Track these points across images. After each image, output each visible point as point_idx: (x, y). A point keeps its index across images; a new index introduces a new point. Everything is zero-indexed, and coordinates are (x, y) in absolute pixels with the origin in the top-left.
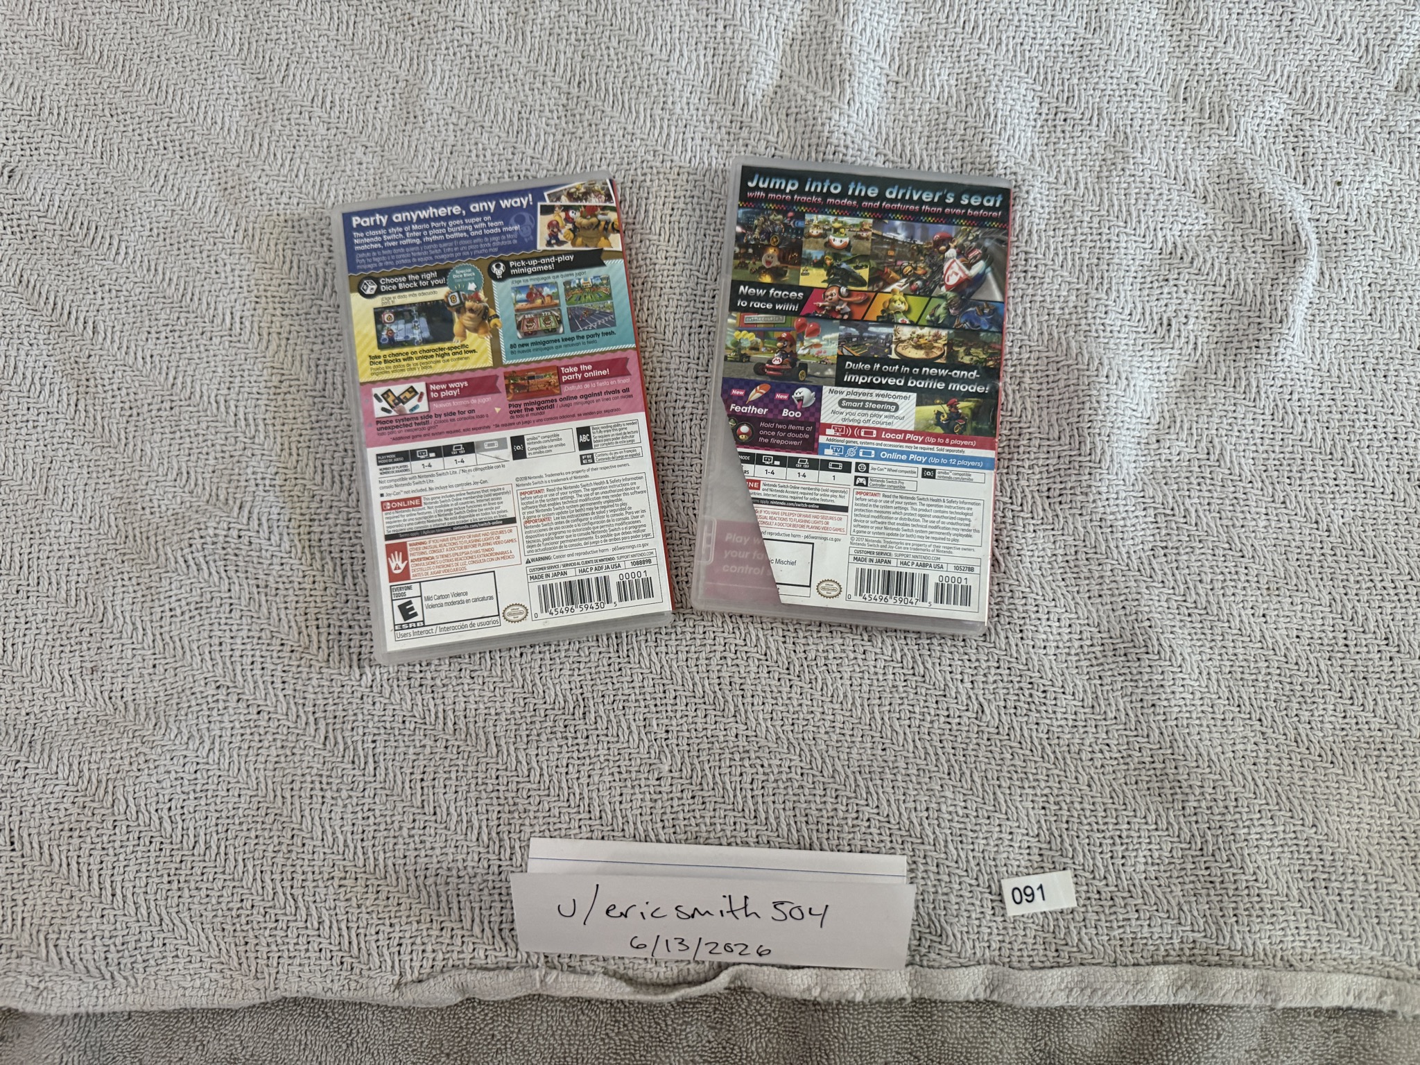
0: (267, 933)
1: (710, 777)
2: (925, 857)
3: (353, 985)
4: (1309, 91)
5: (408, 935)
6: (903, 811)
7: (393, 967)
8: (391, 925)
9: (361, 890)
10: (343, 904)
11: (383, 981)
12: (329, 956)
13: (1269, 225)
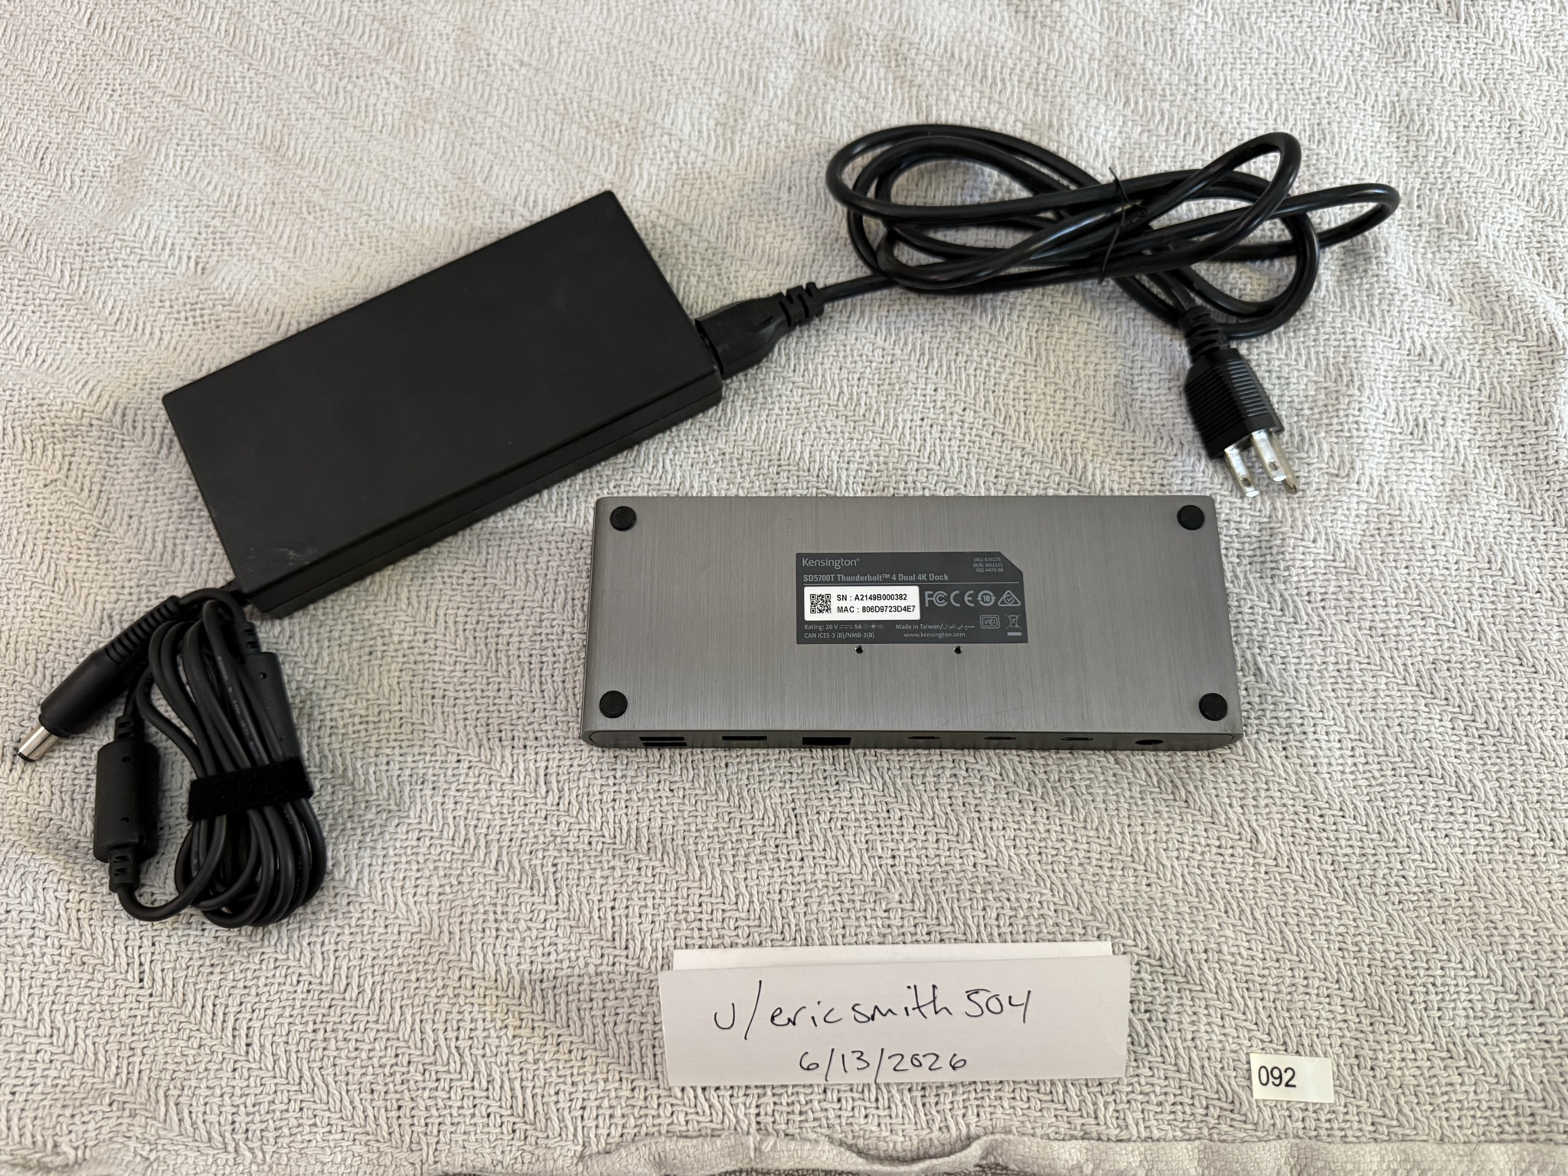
0: (426, 1094)
1: (948, 910)
2: (1206, 1008)
3: (527, 1157)
4: (1548, 199)
5: (593, 1096)
6: (1178, 952)
7: (575, 1135)
8: (573, 1084)
9: (538, 1041)
10: (518, 1058)
11: (564, 1152)
12: (499, 1121)
13: (1522, 326)
